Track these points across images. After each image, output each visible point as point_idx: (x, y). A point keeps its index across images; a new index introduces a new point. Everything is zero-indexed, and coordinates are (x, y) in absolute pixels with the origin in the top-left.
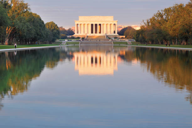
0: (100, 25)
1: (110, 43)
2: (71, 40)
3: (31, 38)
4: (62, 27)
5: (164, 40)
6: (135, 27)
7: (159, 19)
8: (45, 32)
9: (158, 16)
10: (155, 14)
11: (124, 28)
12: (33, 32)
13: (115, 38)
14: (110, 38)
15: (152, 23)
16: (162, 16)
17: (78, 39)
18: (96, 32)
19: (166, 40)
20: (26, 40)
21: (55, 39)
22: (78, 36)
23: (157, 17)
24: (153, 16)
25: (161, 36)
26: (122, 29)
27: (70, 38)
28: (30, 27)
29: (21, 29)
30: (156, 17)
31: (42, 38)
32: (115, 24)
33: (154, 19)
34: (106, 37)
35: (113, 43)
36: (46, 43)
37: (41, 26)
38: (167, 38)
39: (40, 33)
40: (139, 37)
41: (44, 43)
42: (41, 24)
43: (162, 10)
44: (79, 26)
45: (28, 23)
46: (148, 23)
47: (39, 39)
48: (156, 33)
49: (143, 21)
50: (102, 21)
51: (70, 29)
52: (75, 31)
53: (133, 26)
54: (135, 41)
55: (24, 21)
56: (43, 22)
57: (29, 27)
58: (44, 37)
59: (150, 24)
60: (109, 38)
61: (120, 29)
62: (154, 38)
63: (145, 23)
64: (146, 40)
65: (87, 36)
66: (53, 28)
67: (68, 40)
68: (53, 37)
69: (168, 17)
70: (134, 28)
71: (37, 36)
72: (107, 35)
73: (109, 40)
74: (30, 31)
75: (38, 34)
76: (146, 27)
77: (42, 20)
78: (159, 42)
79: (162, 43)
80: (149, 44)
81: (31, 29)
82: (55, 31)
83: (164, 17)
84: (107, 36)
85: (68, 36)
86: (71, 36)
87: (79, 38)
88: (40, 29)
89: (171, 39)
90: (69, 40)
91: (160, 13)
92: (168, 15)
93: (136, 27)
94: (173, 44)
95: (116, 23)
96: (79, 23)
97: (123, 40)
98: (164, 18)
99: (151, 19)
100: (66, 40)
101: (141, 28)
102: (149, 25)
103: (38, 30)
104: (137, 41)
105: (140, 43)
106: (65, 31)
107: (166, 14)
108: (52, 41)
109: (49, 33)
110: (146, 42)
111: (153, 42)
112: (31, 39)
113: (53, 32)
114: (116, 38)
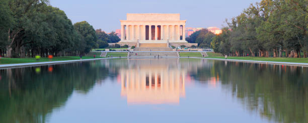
0: (159, 27)
1: (175, 54)
2: (114, 49)
3: (52, 47)
4: (100, 30)
5: (259, 50)
6: (213, 29)
7: (253, 17)
8: (74, 38)
9: (251, 13)
10: (246, 9)
11: (196, 32)
12: (54, 36)
13: (181, 46)
14: (174, 47)
15: (240, 23)
16: (258, 12)
17: (125, 49)
18: (153, 38)
19: (263, 50)
20: (42, 49)
21: (90, 49)
22: (125, 44)
23: (249, 14)
24: (243, 12)
25: (255, 44)
26: (192, 32)
27: (113, 47)
28: (50, 30)
29: (34, 32)
30: (247, 14)
31: (69, 47)
32: (181, 26)
33: (243, 17)
34: (168, 45)
35: (178, 54)
36: (75, 55)
37: (66, 27)
38: (264, 47)
39: (66, 39)
40: (219, 44)
41: (72, 54)
42: (68, 24)
43: (257, 3)
44: (127, 28)
45: (45, 23)
46: (234, 23)
47: (63, 49)
48: (248, 39)
49: (227, 20)
50: (162, 22)
51: (113, 33)
52: (120, 35)
53: (210, 28)
54: (212, 50)
55: (38, 19)
56: (70, 22)
57: (47, 30)
58: (72, 46)
59: (237, 25)
60: (172, 46)
61: (190, 33)
62: (243, 47)
63: (228, 24)
64: (231, 49)
65: (140, 44)
66: (87, 31)
67: (110, 50)
68: (85, 45)
69: (268, 13)
70: (211, 31)
71: (61, 43)
72: (170, 42)
73: (173, 50)
74: (49, 35)
75: (62, 41)
76: (230, 29)
77: (68, 18)
78: (250, 54)
79: (256, 55)
80: (235, 55)
81: (50, 33)
82: (90, 36)
83: (261, 13)
84: (170, 44)
85: (110, 44)
86: (114, 44)
87: (127, 46)
88: (65, 33)
89: (270, 49)
90: (112, 49)
91: (254, 8)
92: (266, 10)
93: (215, 29)
94: (275, 56)
95: (184, 24)
96: (127, 24)
97: (195, 49)
98: (260, 15)
99: (239, 18)
100: (107, 50)
101: (222, 31)
102: (235, 27)
103: (63, 34)
104: (216, 51)
105: (221, 54)
106: (105, 35)
107: (264, 9)
108: (85, 52)
109: (80, 39)
110: (231, 52)
111: (241, 53)
112: (51, 49)
113: (87, 37)
114: (183, 46)
